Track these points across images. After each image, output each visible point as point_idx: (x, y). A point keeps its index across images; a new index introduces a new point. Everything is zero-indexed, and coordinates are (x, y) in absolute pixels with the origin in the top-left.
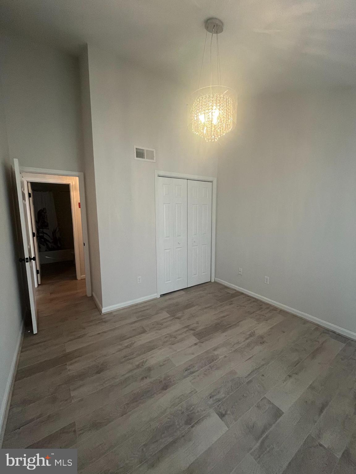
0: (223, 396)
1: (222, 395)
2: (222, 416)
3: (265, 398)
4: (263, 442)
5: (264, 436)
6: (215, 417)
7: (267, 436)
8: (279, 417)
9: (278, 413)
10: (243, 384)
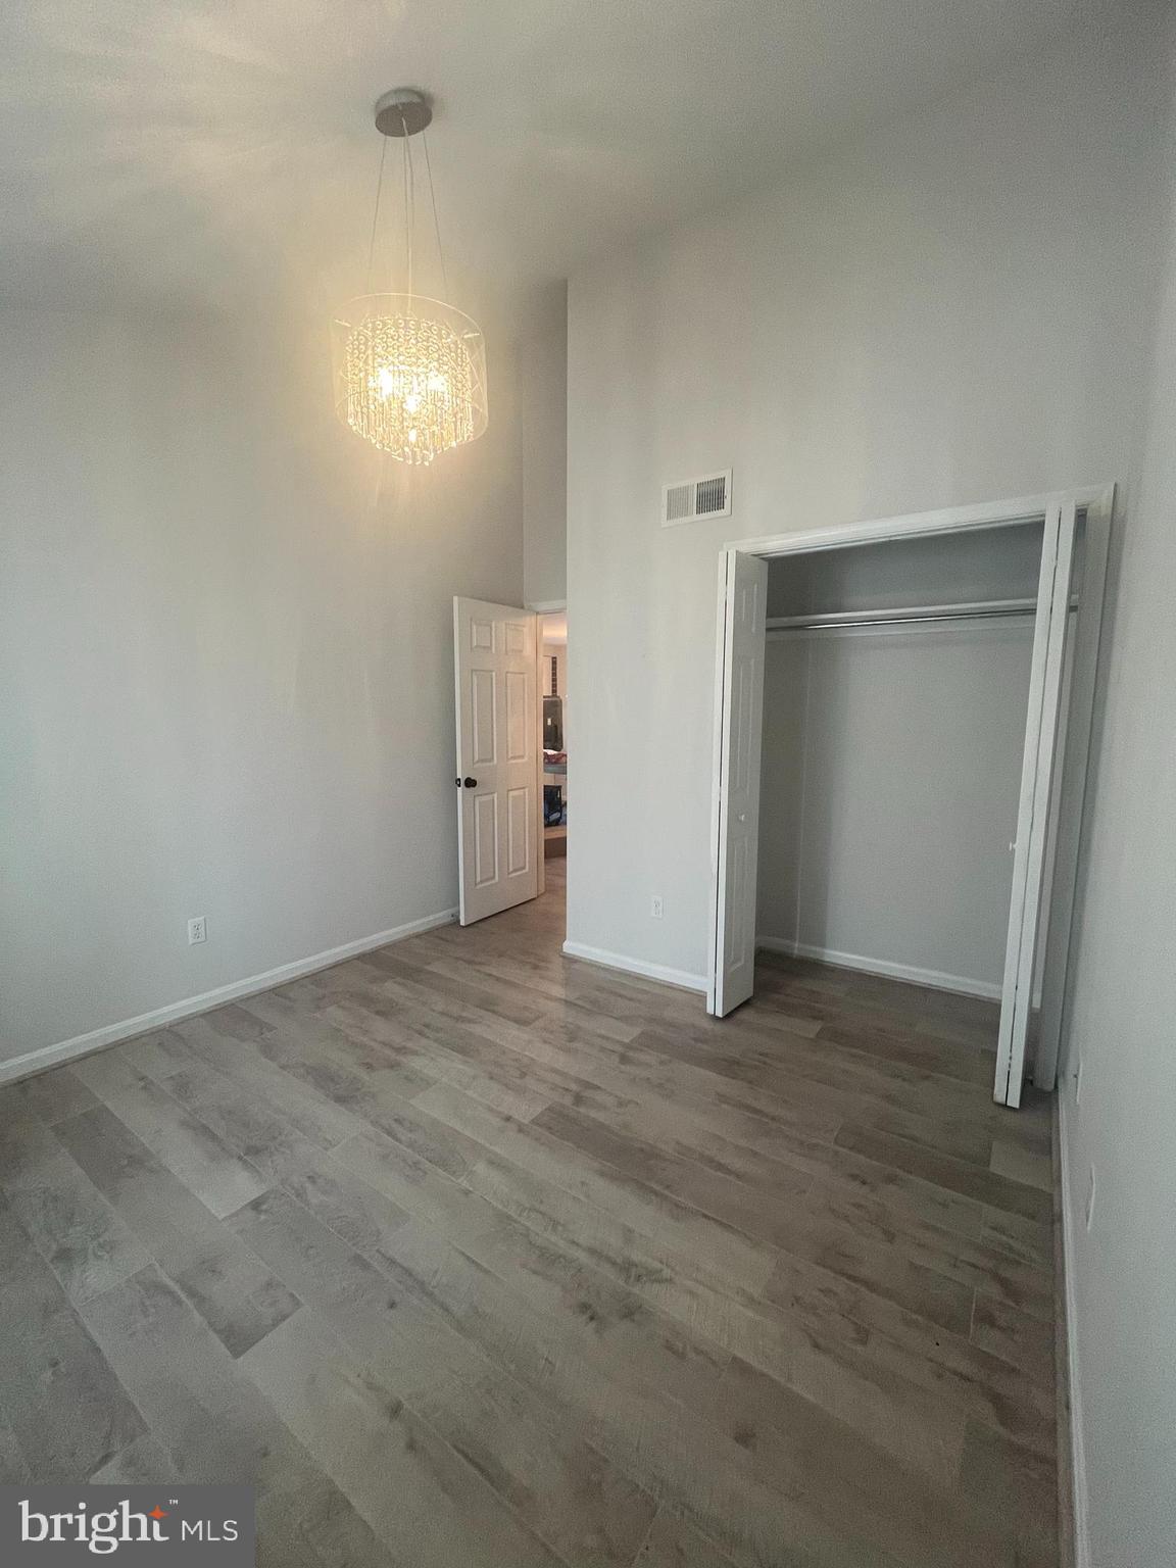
0: (314, 1201)
1: (315, 1197)
2: (256, 1205)
3: (297, 1304)
4: (168, 1292)
5: (183, 1296)
6: (255, 1193)
7: (179, 1302)
8: (226, 1341)
9: (239, 1340)
10: (354, 1245)
